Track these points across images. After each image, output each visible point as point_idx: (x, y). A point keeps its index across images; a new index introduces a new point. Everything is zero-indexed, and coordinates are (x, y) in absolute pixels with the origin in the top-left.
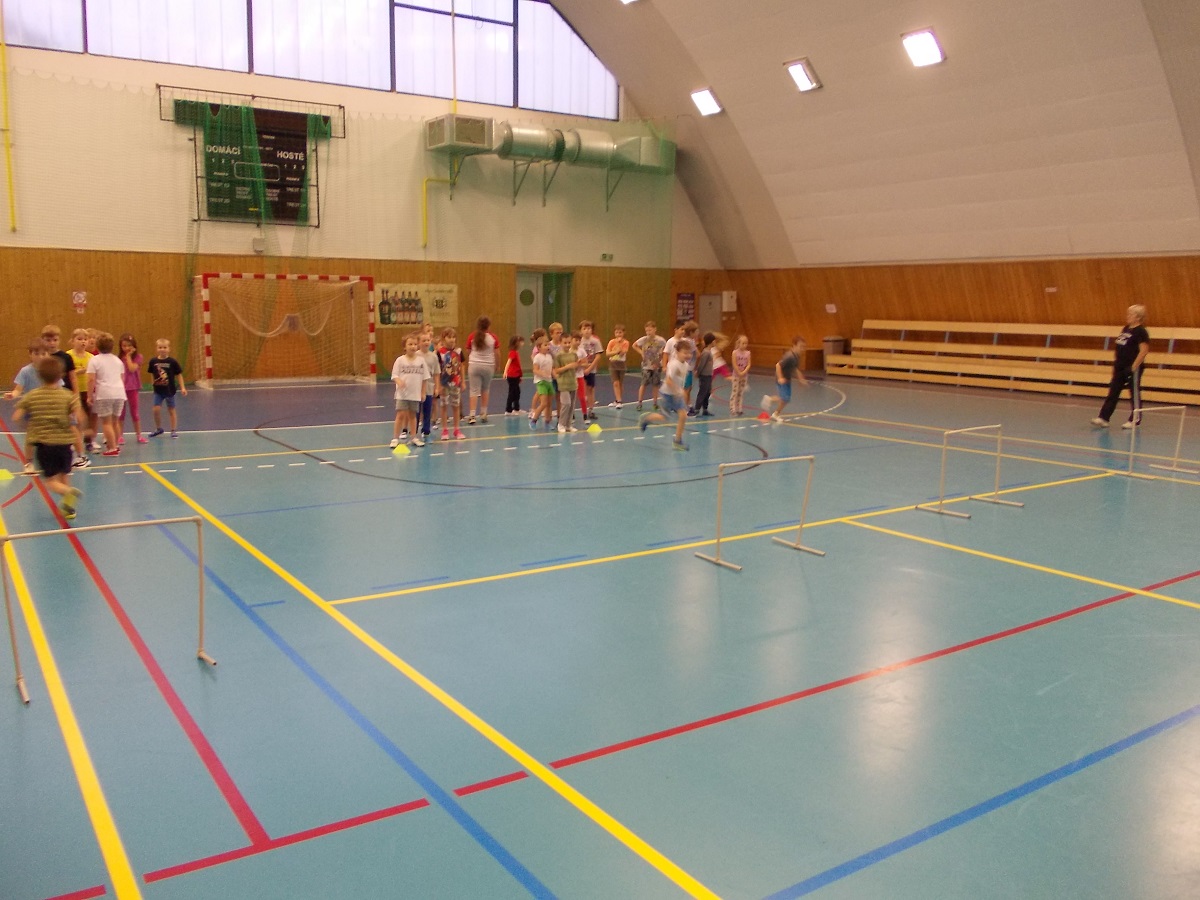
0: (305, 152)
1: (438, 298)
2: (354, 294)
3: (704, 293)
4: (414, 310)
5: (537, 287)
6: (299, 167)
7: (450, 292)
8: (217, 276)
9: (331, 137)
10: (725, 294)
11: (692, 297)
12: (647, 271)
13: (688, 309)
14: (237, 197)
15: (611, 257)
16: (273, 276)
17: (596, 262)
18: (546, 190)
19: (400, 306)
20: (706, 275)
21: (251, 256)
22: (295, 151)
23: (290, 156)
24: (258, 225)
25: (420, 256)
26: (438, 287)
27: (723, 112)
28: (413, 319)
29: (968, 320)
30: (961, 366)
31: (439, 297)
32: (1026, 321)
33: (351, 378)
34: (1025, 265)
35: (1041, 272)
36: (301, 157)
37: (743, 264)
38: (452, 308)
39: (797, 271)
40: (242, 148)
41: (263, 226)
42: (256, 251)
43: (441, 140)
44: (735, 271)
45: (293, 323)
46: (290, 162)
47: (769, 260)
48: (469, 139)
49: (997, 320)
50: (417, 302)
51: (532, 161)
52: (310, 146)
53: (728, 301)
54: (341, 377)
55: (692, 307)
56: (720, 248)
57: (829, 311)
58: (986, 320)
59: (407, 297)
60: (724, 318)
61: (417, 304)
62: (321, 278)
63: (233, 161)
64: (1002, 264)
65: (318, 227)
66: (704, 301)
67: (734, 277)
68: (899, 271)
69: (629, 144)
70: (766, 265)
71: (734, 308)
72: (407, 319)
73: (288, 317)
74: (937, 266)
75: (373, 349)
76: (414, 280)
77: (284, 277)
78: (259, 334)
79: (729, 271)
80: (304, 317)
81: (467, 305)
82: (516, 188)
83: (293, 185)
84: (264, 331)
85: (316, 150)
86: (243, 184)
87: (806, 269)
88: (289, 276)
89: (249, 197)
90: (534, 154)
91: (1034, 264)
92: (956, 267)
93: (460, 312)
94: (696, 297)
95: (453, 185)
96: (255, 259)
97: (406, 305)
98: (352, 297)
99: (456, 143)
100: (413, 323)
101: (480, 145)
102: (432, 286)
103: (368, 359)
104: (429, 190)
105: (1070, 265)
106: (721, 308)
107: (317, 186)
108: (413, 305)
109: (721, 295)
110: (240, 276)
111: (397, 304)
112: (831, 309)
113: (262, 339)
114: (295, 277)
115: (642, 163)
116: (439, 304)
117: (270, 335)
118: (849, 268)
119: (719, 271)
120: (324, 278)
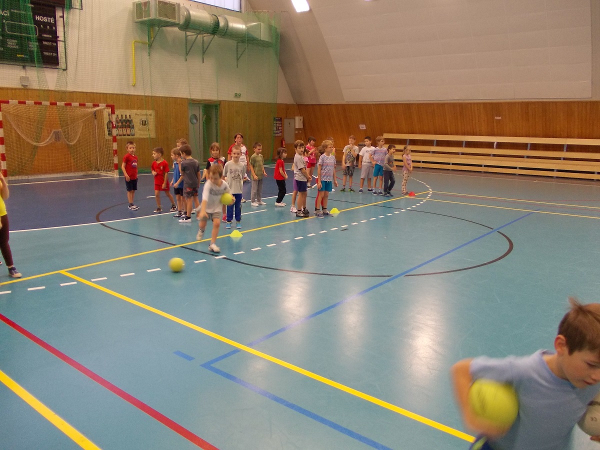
0: (55, 18)
1: (143, 120)
2: (97, 116)
3: (286, 118)
4: (129, 127)
5: (200, 113)
6: (51, 27)
7: (149, 115)
8: (8, 102)
9: (72, 8)
10: (297, 118)
11: (281, 120)
12: (258, 104)
13: (279, 127)
14: (9, 46)
15: (240, 95)
16: (48, 103)
17: (232, 98)
18: (204, 53)
19: (120, 124)
20: (287, 107)
21: (20, 89)
22: (47, 16)
23: (45, 19)
24: (24, 67)
25: (133, 92)
26: (144, 112)
27: (311, 10)
28: (129, 132)
29: (447, 134)
30: (452, 159)
31: (144, 118)
32: (481, 135)
33: (96, 173)
34: (485, 104)
35: (493, 108)
36: (52, 20)
37: (308, 100)
38: (152, 125)
39: (343, 105)
40: (10, 11)
41: (27, 68)
42: (23, 85)
43: (149, 15)
44: (302, 105)
45: (57, 136)
46: (45, 24)
47: (326, 98)
48: (166, 16)
49: (464, 134)
50: (130, 121)
51: (200, 33)
52: (59, 13)
53: (298, 122)
54: (90, 173)
55: (281, 125)
56: (295, 91)
57: (361, 128)
58: (457, 134)
59: (124, 118)
60: (297, 132)
61: (130, 123)
62: (80, 105)
63: (4, 21)
64: (471, 104)
65: (65, 70)
66: (286, 121)
67: (302, 109)
68: (408, 106)
69: (253, 26)
70: (324, 101)
71: (302, 127)
72: (125, 133)
73: (54, 132)
74: (431, 104)
75: (116, 153)
76: (128, 107)
77: (55, 104)
78: (35, 144)
79: (298, 105)
80: (64, 132)
81: (161, 124)
82: (188, 50)
83: (47, 40)
84: (37, 142)
85: (63, 17)
86: (12, 37)
87: (348, 105)
88: (58, 103)
89: (17, 47)
90: (201, 29)
91: (491, 104)
92: (443, 105)
93: (156, 127)
94: (283, 119)
95: (150, 46)
96: (23, 91)
97: (124, 123)
98: (96, 119)
99: (158, 18)
100: (129, 135)
101: (172, 20)
102: (139, 112)
103: (113, 160)
104: (136, 48)
105: (511, 105)
106: (295, 126)
107: (65, 42)
108: (128, 123)
109: (295, 119)
110: (24, 103)
111: (118, 123)
112: (363, 127)
113: (36, 147)
114: (63, 104)
115: (262, 39)
116: (144, 123)
117: (42, 144)
118: (376, 105)
119: (293, 105)
120: (82, 105)
